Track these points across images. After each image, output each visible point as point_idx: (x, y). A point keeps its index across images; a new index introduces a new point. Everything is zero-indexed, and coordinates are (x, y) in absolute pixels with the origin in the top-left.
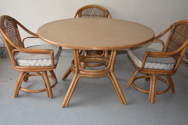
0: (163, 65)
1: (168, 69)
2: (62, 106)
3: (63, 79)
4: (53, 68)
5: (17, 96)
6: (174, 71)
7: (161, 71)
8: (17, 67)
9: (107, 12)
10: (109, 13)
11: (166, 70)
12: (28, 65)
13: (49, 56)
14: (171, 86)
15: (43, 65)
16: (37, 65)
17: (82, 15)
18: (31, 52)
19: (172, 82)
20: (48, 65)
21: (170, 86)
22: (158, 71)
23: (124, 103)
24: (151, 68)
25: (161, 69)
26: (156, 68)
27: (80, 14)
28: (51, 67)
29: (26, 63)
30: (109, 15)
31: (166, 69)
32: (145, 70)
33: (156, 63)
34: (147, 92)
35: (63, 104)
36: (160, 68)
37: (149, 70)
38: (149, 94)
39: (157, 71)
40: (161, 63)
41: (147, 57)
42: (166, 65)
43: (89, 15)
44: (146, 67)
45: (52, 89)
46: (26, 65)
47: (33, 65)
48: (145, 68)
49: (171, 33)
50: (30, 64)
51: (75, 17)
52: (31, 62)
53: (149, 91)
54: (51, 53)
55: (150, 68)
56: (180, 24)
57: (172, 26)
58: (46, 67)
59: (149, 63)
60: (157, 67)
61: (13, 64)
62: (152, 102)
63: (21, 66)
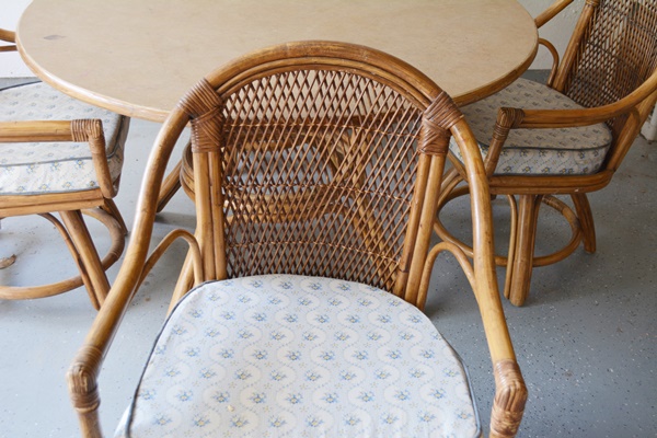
0: (566, 156)
1: (586, 169)
4: (107, 194)
7: (558, 181)
11: (576, 175)
13: (85, 148)
14: (585, 227)
15: (57, 186)
16: (32, 187)
20: (84, 187)
22: (547, 181)
24: (520, 171)
25: (557, 172)
26: (539, 171)
28: (98, 194)
33: (542, 150)
36: (556, 170)
39: (542, 181)
40: (559, 150)
41: (507, 131)
42: (576, 155)
44: (500, 168)
47: (12, 188)
54: (93, 137)
55: (514, 171)
59: (512, 154)
60: (543, 167)
62: (518, 301)
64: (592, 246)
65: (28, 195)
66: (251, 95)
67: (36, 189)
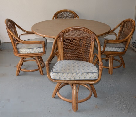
0: (117, 48)
5: (18, 75)
6: (124, 53)
8: (19, 54)
9: (76, 15)
12: (26, 53)
13: (42, 46)
14: (123, 63)
15: (37, 52)
16: (33, 52)
17: (58, 17)
18: (29, 43)
20: (41, 52)
24: (109, 51)
25: (115, 51)
26: (112, 51)
27: (56, 16)
28: (43, 53)
29: (25, 51)
30: (77, 17)
31: (119, 51)
34: (107, 68)
37: (108, 52)
39: (113, 52)
40: (115, 47)
42: (118, 49)
43: (63, 17)
44: (106, 50)
47: (30, 52)
48: (106, 51)
49: (121, 27)
50: (28, 52)
51: (53, 19)
52: (29, 50)
54: (43, 43)
55: (108, 51)
56: (127, 22)
57: (121, 23)
59: (107, 48)
61: (15, 52)
62: (111, 74)
63: (21, 54)
64: (124, 67)
66: (68, 34)
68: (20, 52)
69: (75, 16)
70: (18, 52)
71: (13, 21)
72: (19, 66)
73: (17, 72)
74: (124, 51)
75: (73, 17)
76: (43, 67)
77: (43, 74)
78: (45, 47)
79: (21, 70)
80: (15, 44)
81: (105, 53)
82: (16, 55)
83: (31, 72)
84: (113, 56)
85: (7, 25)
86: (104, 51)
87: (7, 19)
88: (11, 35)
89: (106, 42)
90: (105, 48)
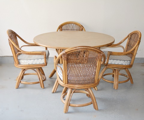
0: (121, 61)
1: (126, 64)
2: (52, 92)
3: (50, 78)
4: (46, 65)
5: (18, 87)
6: (131, 66)
7: (120, 66)
8: (19, 65)
10: (84, 28)
12: (27, 64)
13: (43, 57)
15: (38, 63)
16: (34, 63)
17: (62, 29)
18: (30, 54)
19: (131, 75)
20: (42, 63)
21: (129, 79)
22: (118, 65)
23: (96, 90)
24: (113, 63)
25: (120, 64)
26: (117, 64)
27: (61, 29)
28: (44, 65)
29: (26, 62)
30: (84, 29)
31: (124, 64)
32: (109, 65)
33: (117, 60)
34: (112, 82)
35: (53, 90)
37: (112, 65)
38: (113, 83)
41: (109, 55)
42: (123, 61)
43: (68, 30)
44: (109, 62)
45: (44, 82)
46: (26, 64)
47: (31, 63)
48: (110, 64)
49: (129, 40)
50: (29, 63)
51: (58, 31)
52: (30, 61)
53: (113, 81)
54: (45, 54)
55: (112, 63)
56: (134, 34)
57: (129, 35)
58: (41, 65)
59: (111, 60)
60: (117, 63)
61: (16, 64)
62: (116, 89)
63: (22, 65)
64: (132, 82)
65: (33, 64)
67: (34, 64)
68: (21, 63)
69: (81, 28)
70: (19, 63)
71: (15, 33)
72: (19, 78)
73: (17, 85)
74: (130, 64)
75: (79, 30)
76: (44, 80)
77: (44, 87)
78: (46, 59)
79: (21, 82)
80: (16, 55)
81: (109, 66)
82: (16, 66)
83: (31, 84)
84: (118, 70)
85: (9, 36)
86: (107, 64)
87: (9, 30)
88: (13, 45)
89: (109, 54)
90: (108, 60)
